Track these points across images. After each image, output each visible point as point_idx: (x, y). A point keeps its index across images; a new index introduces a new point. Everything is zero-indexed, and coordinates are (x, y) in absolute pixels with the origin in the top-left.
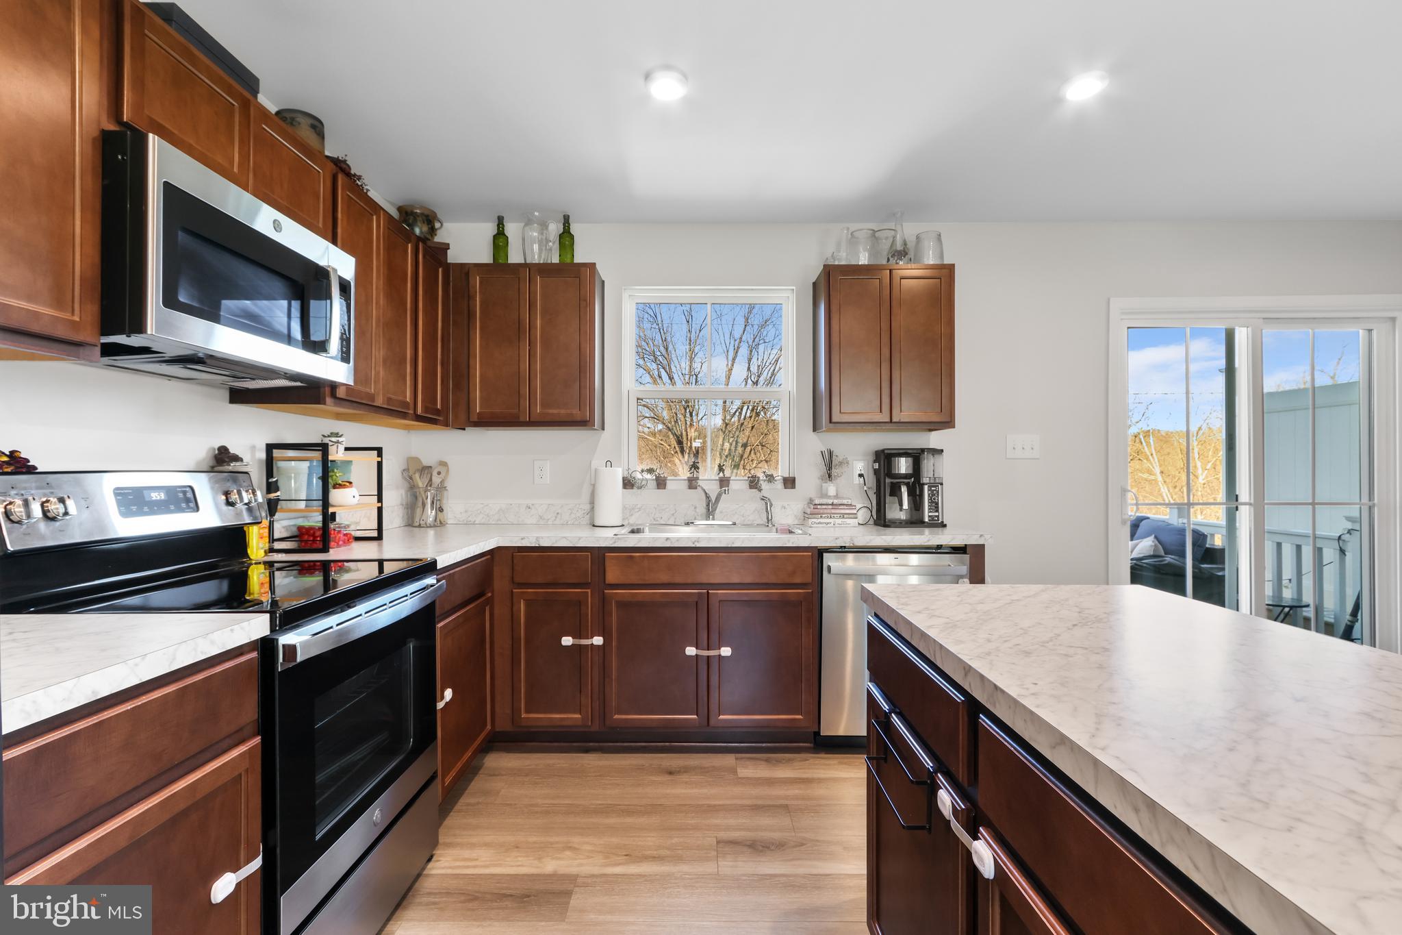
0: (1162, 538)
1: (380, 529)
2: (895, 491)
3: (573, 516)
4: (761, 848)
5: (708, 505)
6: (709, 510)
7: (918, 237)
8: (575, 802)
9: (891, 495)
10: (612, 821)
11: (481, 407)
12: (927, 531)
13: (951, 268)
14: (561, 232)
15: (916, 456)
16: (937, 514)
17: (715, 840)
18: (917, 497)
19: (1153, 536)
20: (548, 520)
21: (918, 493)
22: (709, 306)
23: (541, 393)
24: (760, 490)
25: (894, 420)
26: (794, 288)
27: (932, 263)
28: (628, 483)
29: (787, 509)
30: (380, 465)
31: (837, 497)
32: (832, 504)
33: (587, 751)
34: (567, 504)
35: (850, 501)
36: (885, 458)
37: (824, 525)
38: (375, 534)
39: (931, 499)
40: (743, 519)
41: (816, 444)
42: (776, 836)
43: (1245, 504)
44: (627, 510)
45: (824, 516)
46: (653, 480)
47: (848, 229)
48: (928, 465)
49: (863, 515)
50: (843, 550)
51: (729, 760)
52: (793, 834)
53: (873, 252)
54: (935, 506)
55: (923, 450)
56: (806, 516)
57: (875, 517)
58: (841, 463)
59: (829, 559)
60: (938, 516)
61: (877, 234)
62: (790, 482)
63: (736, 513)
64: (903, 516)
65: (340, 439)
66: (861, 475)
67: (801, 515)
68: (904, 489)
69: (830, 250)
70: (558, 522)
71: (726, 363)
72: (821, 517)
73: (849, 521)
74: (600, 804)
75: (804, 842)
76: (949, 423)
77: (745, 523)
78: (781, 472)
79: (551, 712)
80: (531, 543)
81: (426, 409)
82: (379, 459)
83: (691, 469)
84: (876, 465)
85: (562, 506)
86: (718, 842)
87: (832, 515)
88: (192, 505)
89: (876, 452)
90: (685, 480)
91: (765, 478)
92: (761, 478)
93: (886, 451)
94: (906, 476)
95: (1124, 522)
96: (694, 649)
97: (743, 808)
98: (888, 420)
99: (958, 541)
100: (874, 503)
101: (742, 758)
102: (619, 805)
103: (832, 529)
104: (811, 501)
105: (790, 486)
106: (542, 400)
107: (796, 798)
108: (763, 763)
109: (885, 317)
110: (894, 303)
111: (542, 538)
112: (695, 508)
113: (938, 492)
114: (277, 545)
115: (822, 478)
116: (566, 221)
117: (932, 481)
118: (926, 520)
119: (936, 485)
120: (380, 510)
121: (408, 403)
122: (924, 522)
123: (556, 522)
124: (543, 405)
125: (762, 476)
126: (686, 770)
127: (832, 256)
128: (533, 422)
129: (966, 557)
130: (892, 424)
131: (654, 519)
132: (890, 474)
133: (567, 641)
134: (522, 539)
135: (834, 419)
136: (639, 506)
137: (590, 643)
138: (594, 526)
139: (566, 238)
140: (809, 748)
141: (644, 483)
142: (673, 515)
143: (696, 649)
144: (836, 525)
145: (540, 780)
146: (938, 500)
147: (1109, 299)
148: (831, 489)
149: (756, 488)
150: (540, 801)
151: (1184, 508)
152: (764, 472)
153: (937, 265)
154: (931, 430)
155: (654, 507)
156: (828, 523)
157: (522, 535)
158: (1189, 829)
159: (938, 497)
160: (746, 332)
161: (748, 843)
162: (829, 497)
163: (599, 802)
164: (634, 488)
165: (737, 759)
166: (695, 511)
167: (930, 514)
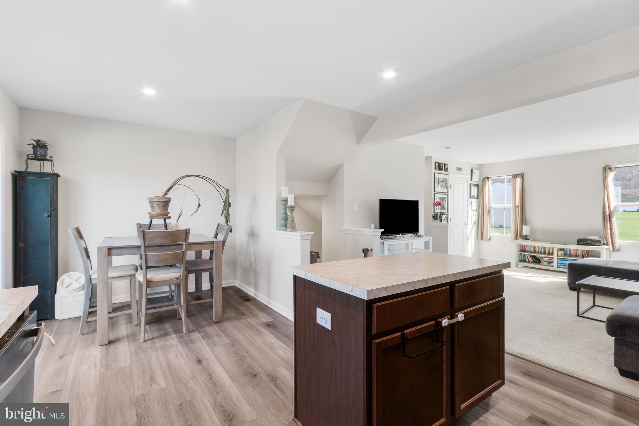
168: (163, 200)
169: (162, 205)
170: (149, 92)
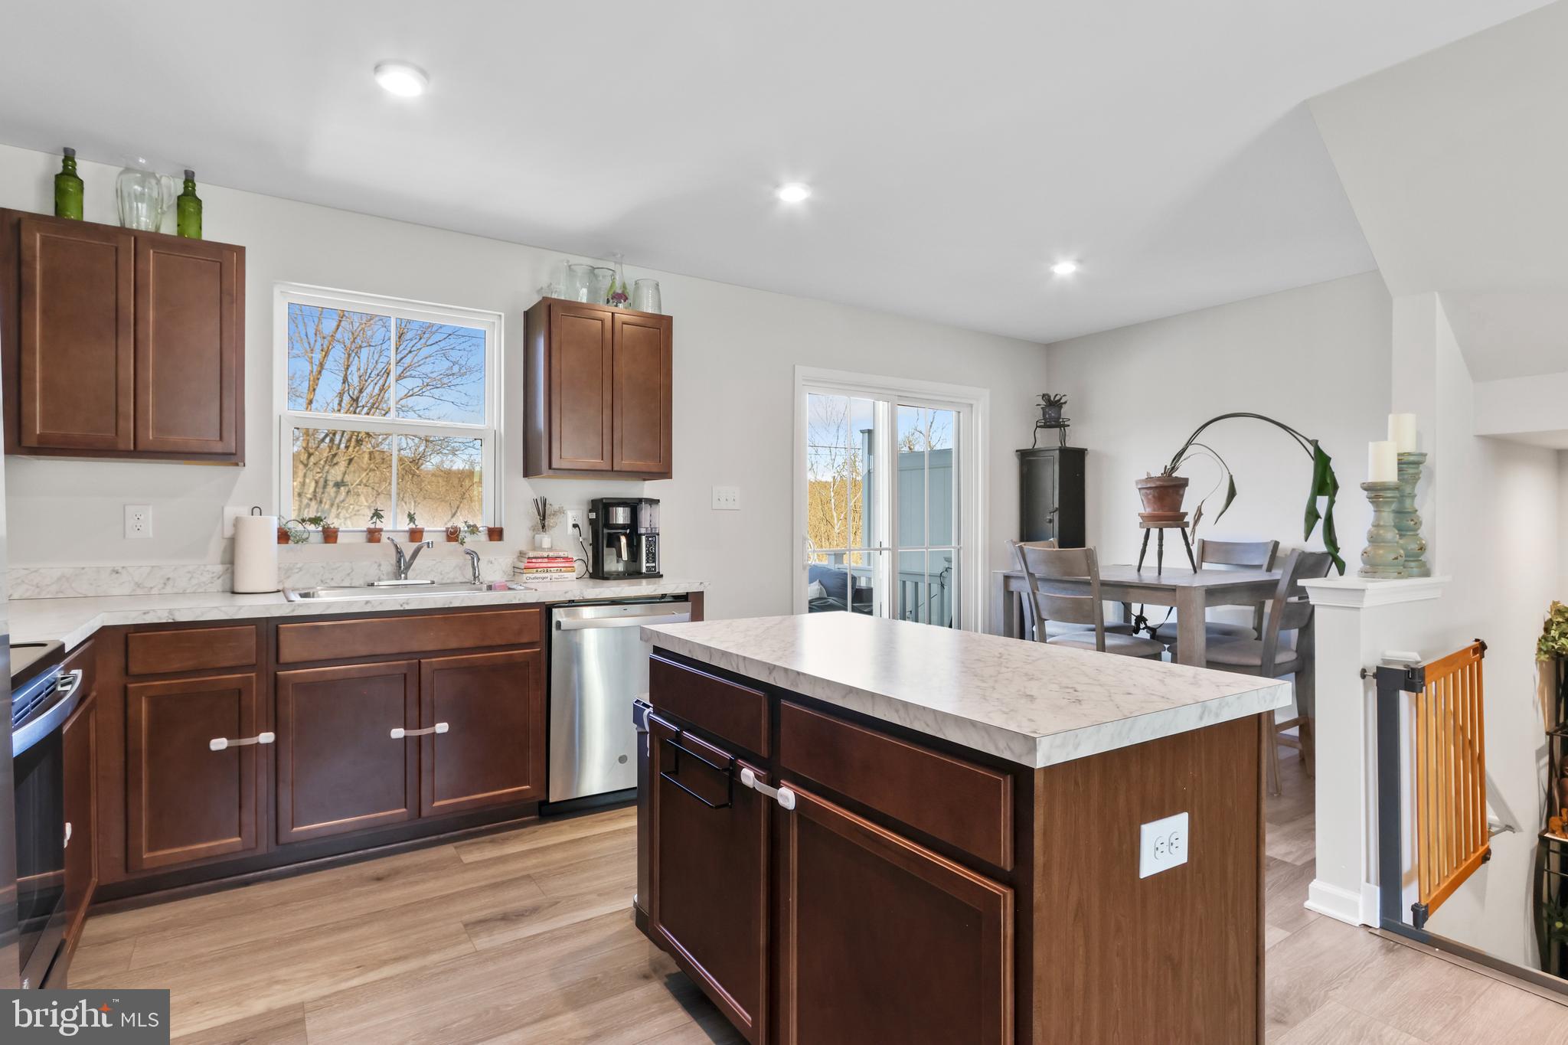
0: (824, 582)
2: (613, 542)
3: (194, 581)
4: (514, 918)
5: (399, 561)
6: (400, 567)
7: (636, 283)
8: (258, 938)
9: (608, 546)
10: (321, 942)
12: (644, 581)
13: (667, 321)
14: (180, 194)
15: (634, 506)
16: (654, 565)
17: (461, 926)
18: (635, 549)
19: (818, 581)
20: (151, 588)
21: (635, 544)
24: (462, 543)
25: (615, 469)
26: (503, 314)
27: (650, 311)
28: (284, 536)
29: (496, 563)
31: (551, 549)
32: (548, 557)
33: (247, 883)
34: (183, 566)
35: (566, 553)
36: (601, 508)
37: (541, 580)
39: (648, 550)
40: (441, 577)
41: (527, 490)
42: (528, 903)
43: (886, 549)
44: (285, 572)
45: (539, 570)
46: (318, 532)
47: (568, 261)
48: (645, 515)
49: (580, 567)
50: (572, 604)
51: (448, 850)
52: (545, 897)
53: (593, 292)
54: (652, 556)
55: (640, 500)
56: (516, 571)
57: (591, 570)
58: (555, 514)
59: (558, 615)
60: (655, 567)
61: (596, 271)
62: (496, 534)
63: (432, 570)
64: (621, 567)
66: (575, 526)
67: (510, 571)
68: (623, 540)
69: (544, 280)
70: (168, 589)
71: (310, 368)
72: (537, 571)
73: (566, 575)
74: (297, 931)
75: (558, 900)
76: (665, 473)
77: (444, 582)
78: (484, 522)
79: (192, 843)
80: (160, 618)
83: (372, 518)
84: (593, 516)
85: (176, 569)
86: (466, 925)
87: (549, 569)
89: (592, 501)
90: (364, 531)
91: (466, 529)
92: (462, 529)
93: (604, 501)
94: (623, 527)
95: (804, 568)
96: (402, 730)
97: (482, 889)
98: (609, 468)
99: (681, 590)
100: (590, 554)
101: (463, 845)
102: (324, 925)
103: (549, 584)
104: (522, 554)
105: (496, 537)
106: (154, 424)
107: (536, 866)
108: (488, 844)
109: (607, 363)
110: (615, 347)
111: (179, 610)
112: (380, 565)
113: (655, 542)
115: (534, 529)
116: (189, 179)
117: (649, 532)
118: (644, 570)
119: (653, 536)
122: (642, 573)
123: (165, 592)
124: (156, 430)
125: (463, 527)
126: (395, 873)
127: (548, 286)
128: (140, 452)
129: (688, 605)
130: (613, 473)
131: (322, 581)
132: (607, 524)
133: (219, 744)
134: (145, 613)
135: (554, 466)
136: (298, 566)
137: (256, 742)
138: (234, 593)
139: (188, 202)
140: (533, 820)
141: (305, 536)
142: (349, 574)
143: (405, 729)
144: (553, 580)
145: (191, 930)
146: (655, 550)
147: (794, 366)
148: (546, 540)
149: (457, 541)
150: (203, 950)
151: (839, 557)
152: (466, 522)
153: (656, 315)
154: (645, 480)
155: (322, 567)
156: (544, 578)
157: (146, 608)
158: (924, 708)
159: (655, 548)
160: (340, 329)
161: (499, 917)
162: (543, 549)
163: (293, 930)
164: (290, 542)
165: (456, 848)
166: (380, 570)
167: (648, 565)
168: (1154, 485)
169: (1154, 497)
170: (1065, 268)
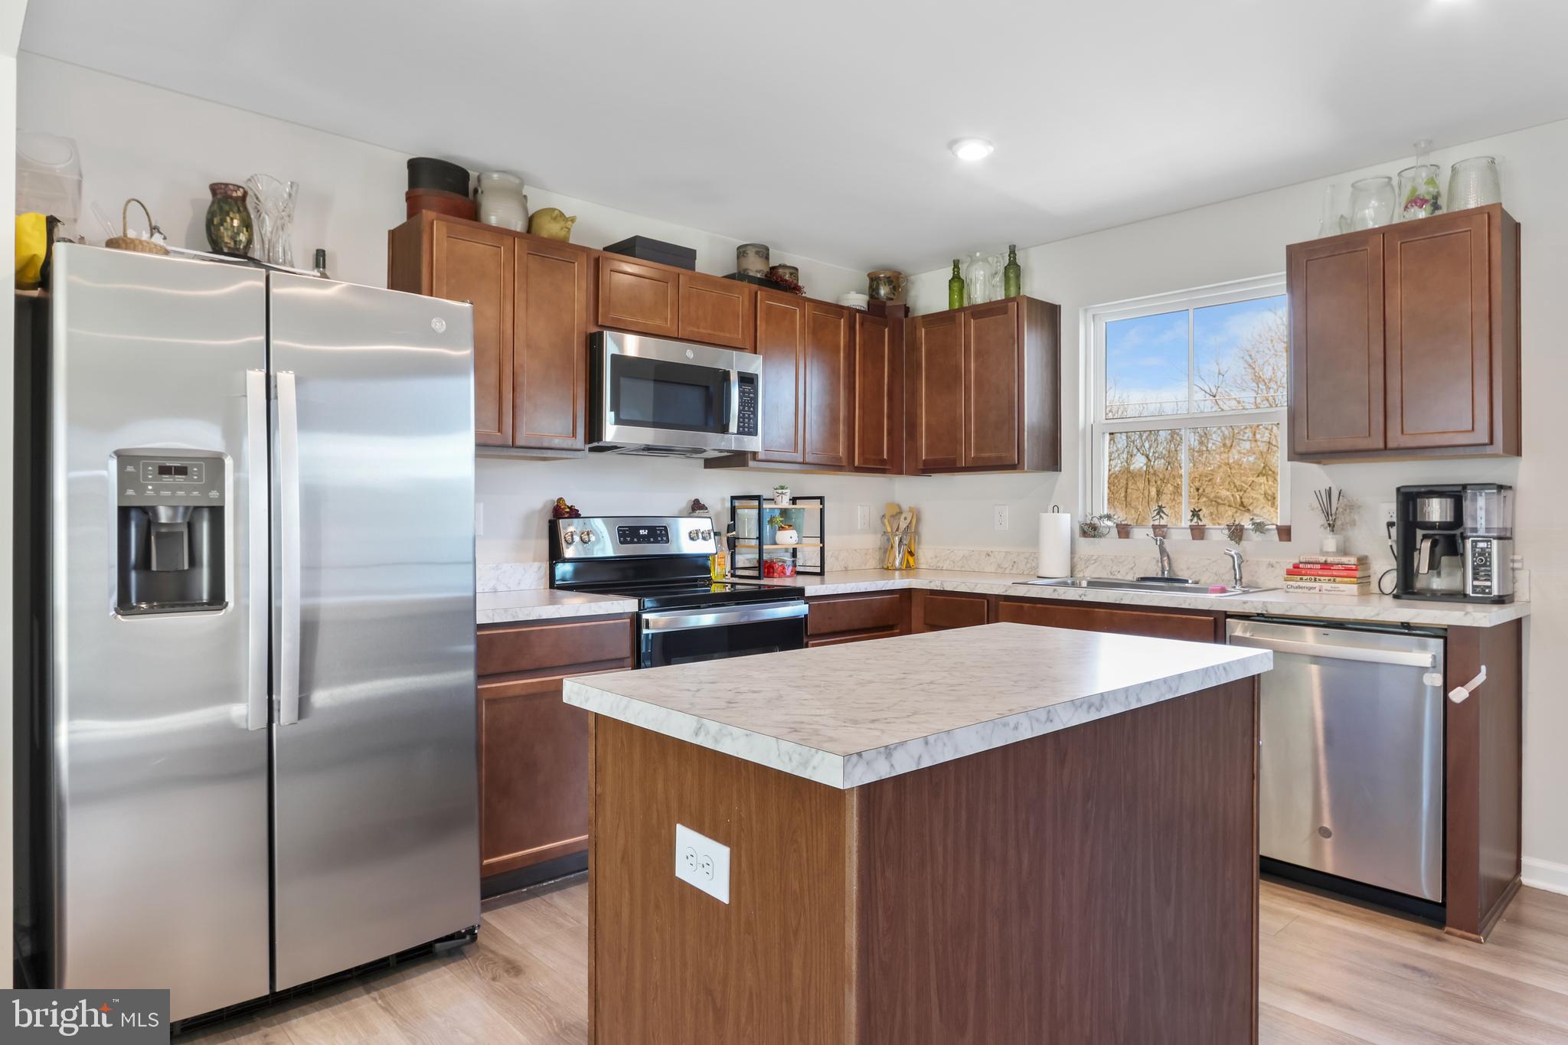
1: (822, 566)
11: (926, 455)
14: (1006, 265)
15: (1454, 496)
16: (1484, 580)
21: (1457, 550)
22: (1191, 312)
23: (975, 438)
24: (1240, 542)
25: (1390, 445)
28: (1084, 531)
30: (822, 511)
34: (1023, 553)
36: (1409, 499)
37: (1306, 590)
38: (818, 570)
39: (1476, 559)
40: (1216, 578)
45: (1305, 577)
46: (1114, 527)
48: (1470, 509)
50: (1262, 619)
54: (1481, 569)
55: (1465, 487)
57: (1398, 585)
60: (1485, 584)
62: (1285, 533)
63: (1207, 569)
65: (784, 491)
66: (1391, 524)
70: (1014, 571)
72: (1301, 579)
73: (1348, 587)
78: (1278, 517)
81: (865, 460)
82: (821, 507)
85: (1018, 555)
87: (1322, 578)
88: (665, 538)
89: (1399, 490)
91: (1251, 526)
92: (1247, 527)
93: (1412, 490)
98: (1381, 445)
103: (1317, 596)
105: (1284, 537)
106: (976, 444)
109: (1375, 304)
110: (1388, 280)
114: (739, 573)
116: (1013, 251)
117: (1477, 532)
118: (1470, 592)
120: (822, 550)
121: (841, 458)
122: (1467, 596)
123: (1012, 572)
124: (977, 450)
125: (1248, 524)
128: (968, 467)
129: (1440, 642)
131: (1111, 573)
135: (1298, 449)
136: (1094, 558)
139: (1013, 270)
141: (1103, 531)
142: (1132, 568)
144: (1324, 592)
148: (1332, 542)
149: (1236, 540)
152: (1254, 520)
155: (1111, 560)
156: (1311, 588)
162: (1324, 554)
164: (1094, 536)
